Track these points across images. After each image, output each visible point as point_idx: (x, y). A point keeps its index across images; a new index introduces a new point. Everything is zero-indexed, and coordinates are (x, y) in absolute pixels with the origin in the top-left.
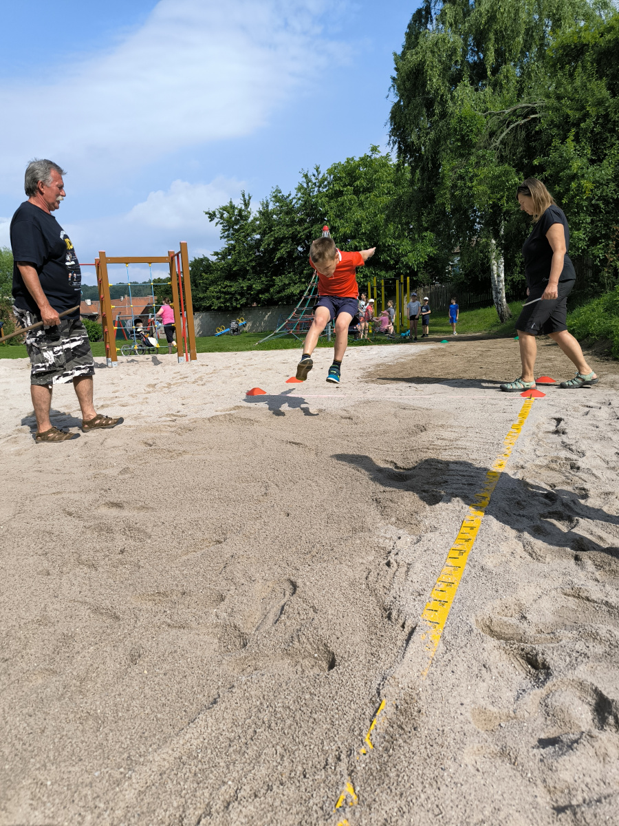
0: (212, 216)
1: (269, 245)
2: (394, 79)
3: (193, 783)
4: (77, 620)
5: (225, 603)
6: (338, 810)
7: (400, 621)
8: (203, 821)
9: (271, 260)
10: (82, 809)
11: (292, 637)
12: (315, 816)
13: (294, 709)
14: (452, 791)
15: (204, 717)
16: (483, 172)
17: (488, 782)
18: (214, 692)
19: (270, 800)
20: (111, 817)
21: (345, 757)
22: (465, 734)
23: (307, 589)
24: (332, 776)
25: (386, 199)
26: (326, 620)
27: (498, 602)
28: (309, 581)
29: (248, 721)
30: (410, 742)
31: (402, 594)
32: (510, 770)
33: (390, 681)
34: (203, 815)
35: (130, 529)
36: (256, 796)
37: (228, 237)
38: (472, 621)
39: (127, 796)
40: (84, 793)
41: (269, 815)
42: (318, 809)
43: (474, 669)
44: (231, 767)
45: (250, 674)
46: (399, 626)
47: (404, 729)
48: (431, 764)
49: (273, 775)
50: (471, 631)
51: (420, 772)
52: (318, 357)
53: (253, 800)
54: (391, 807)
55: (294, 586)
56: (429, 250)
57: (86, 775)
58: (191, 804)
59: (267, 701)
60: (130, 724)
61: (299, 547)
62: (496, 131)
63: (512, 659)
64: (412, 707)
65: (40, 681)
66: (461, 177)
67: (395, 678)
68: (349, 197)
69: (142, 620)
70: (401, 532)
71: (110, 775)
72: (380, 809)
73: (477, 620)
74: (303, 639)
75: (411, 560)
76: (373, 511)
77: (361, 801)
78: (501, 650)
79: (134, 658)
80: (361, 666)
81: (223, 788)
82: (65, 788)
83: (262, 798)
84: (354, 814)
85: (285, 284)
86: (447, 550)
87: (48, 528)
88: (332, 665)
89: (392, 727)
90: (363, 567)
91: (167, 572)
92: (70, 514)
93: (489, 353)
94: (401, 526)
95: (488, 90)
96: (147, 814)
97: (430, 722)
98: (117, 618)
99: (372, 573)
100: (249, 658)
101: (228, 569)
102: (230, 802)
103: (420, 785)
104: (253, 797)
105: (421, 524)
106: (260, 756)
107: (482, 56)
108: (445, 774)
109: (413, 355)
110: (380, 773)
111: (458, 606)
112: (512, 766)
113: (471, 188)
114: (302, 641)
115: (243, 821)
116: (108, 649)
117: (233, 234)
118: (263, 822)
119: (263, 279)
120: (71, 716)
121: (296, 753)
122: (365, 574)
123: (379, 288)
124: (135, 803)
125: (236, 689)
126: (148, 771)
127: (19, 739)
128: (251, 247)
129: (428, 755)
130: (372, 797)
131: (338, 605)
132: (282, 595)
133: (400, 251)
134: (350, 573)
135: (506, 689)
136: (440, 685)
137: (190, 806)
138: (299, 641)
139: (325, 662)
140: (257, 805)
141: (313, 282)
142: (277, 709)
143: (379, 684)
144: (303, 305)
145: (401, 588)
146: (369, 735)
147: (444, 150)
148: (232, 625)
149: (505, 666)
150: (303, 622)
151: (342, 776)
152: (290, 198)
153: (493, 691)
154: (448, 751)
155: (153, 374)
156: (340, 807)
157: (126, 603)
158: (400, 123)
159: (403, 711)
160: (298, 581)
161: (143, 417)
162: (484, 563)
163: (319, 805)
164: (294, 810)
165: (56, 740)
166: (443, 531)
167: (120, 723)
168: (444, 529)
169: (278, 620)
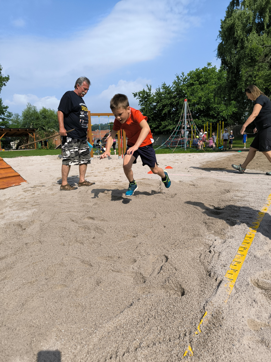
0: (135, 95)
1: (160, 108)
2: (220, 32)
3: (122, 338)
4: (75, 265)
5: (137, 263)
6: (184, 357)
7: (215, 277)
8: (126, 354)
9: (161, 114)
10: (76, 343)
11: (165, 280)
12: (174, 358)
13: (166, 312)
14: (237, 355)
15: (127, 311)
16: (261, 73)
17: (254, 353)
18: (131, 301)
19: (155, 349)
20: (88, 348)
21: (188, 334)
22: (244, 331)
23: (172, 260)
24: (182, 342)
25: (214, 86)
26: (181, 274)
27: (262, 272)
28: (174, 256)
29: (145, 314)
30: (218, 331)
31: (216, 266)
32: (265, 349)
33: (210, 303)
34: (126, 352)
35: (97, 229)
36: (148, 347)
37: (141, 105)
38: (249, 280)
39: (94, 340)
40: (77, 336)
41: (154, 355)
42: (176, 356)
43: (249, 301)
44: (138, 333)
45: (147, 295)
46: (214, 279)
47: (215, 325)
48: (228, 342)
49: (156, 339)
50: (248, 284)
51: (223, 345)
52: (180, 157)
53: (147, 348)
54: (208, 359)
55: (167, 258)
56: (233, 110)
57: (78, 330)
58: (121, 347)
59: (154, 307)
60: (96, 310)
61: (169, 241)
62: (268, 54)
63: (268, 299)
64: (219, 316)
65: (60, 289)
66: (250, 76)
67: (212, 303)
68: (197, 86)
69: (101, 267)
70: (216, 237)
71: (87, 331)
72: (203, 359)
73: (251, 280)
74: (170, 281)
75: (221, 250)
76: (203, 228)
77: (195, 355)
78: (262, 294)
79: (98, 283)
80: (196, 296)
81: (134, 342)
82: (70, 334)
83: (151, 348)
84: (192, 360)
85: (166, 125)
86: (238, 247)
87: (64, 226)
88: (183, 294)
89: (210, 324)
90: (198, 252)
91: (112, 248)
92: (73, 221)
93: (261, 157)
94: (216, 235)
95: (265, 35)
96: (102, 349)
97: (228, 323)
98: (91, 266)
99: (202, 255)
100: (147, 288)
101: (138, 249)
102: (137, 348)
103: (222, 351)
104: (147, 347)
105: (226, 235)
106: (150, 330)
107: (263, 20)
108: (234, 347)
109: (224, 157)
110: (204, 343)
111: (242, 273)
112: (267, 347)
113: (255, 81)
114: (170, 283)
115: (143, 357)
116: (88, 278)
117: (144, 103)
118: (151, 358)
119: (156, 123)
120: (72, 305)
121: (166, 330)
122: (199, 255)
123: (209, 126)
124: (98, 343)
125: (141, 300)
126: (103, 331)
127: (52, 311)
128: (152, 109)
129: (226, 338)
130: (200, 354)
131: (186, 268)
132: (161, 261)
133: (219, 110)
134: (192, 254)
135: (264, 312)
136: (233, 307)
137: (120, 347)
138: (169, 282)
139: (180, 293)
140: (149, 350)
141: (179, 124)
142: (158, 311)
143: (205, 304)
144: (174, 134)
145: (216, 263)
146: (199, 326)
147: (242, 64)
148: (140, 273)
149: (264, 302)
150: (170, 274)
151: (186, 342)
152: (170, 87)
153: (258, 313)
154: (236, 337)
155: (108, 163)
156: (185, 356)
157: (95, 260)
158: (222, 52)
159: (215, 317)
160: (169, 256)
161: (103, 182)
162: (255, 254)
163: (176, 354)
164: (165, 355)
165: (66, 314)
166: (236, 238)
167: (92, 309)
168: (237, 237)
169: (159, 272)
